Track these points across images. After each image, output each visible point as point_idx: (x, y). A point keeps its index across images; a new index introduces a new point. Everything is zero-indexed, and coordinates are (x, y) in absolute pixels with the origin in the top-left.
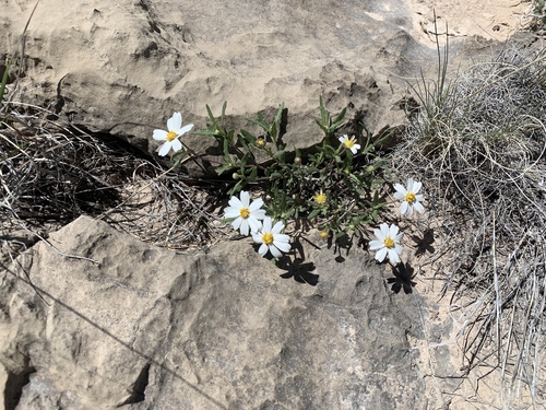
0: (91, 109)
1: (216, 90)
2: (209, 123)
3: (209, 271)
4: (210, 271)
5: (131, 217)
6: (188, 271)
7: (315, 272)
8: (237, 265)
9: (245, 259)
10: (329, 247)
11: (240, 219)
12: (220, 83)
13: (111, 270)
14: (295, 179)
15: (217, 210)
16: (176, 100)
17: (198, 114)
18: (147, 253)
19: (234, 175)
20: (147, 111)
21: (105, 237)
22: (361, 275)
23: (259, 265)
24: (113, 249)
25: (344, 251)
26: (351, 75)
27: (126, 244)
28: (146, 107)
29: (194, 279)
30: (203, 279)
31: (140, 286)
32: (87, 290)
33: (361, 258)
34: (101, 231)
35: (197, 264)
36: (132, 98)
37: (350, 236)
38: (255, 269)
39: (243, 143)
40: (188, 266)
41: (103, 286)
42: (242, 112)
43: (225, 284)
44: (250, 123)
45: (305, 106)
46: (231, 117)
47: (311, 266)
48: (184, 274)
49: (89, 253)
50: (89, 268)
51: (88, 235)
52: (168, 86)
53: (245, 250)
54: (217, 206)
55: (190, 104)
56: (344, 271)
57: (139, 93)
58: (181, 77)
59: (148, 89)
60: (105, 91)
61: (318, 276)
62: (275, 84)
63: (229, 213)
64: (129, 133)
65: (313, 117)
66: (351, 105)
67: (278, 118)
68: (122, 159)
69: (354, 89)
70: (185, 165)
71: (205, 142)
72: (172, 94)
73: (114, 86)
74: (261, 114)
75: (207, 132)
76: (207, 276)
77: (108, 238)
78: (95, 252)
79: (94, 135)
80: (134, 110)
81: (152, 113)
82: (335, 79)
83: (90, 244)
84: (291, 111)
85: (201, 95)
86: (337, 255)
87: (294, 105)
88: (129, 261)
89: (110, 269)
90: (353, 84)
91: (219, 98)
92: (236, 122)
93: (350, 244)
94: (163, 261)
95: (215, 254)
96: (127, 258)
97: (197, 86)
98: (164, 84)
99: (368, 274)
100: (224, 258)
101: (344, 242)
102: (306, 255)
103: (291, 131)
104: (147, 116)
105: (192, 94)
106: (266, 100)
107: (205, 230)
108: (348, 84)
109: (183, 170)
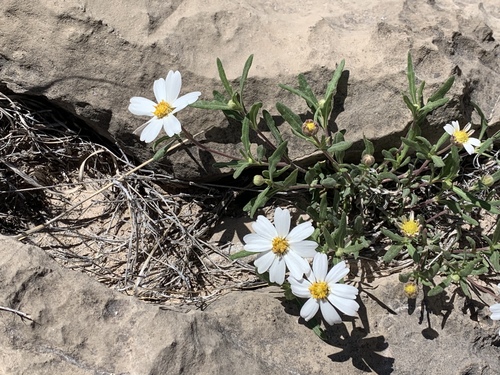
0: (17, 55)
1: (228, 34)
2: (218, 88)
3: (212, 341)
4: (213, 343)
5: (67, 241)
6: (181, 339)
7: (387, 353)
8: (256, 334)
9: (269, 325)
10: (411, 311)
11: (272, 255)
12: (234, 22)
13: (52, 332)
14: (355, 190)
15: (217, 236)
16: (166, 49)
17: (199, 73)
18: (111, 304)
19: (257, 179)
20: (115, 63)
21: (42, 275)
22: (468, 363)
23: (292, 336)
24: (55, 296)
25: (436, 319)
26: (452, 19)
27: (77, 288)
28: (114, 56)
29: (189, 355)
30: (203, 355)
31: (99, 361)
32: (10, 364)
33: (467, 333)
34: (36, 264)
35: (193, 329)
36: (92, 41)
37: (450, 294)
38: (286, 342)
39: (271, 124)
40: (180, 332)
41: (36, 359)
42: (272, 73)
43: (238, 366)
44: (285, 92)
45: (378, 69)
46: (254, 81)
47: (381, 343)
48: (174, 345)
49: (16, 301)
50: (14, 326)
51: (14, 270)
52: (153, 25)
53: (270, 308)
54: (217, 230)
55: (187, 56)
56: (437, 354)
57: (104, 33)
58: (173, 8)
59: (120, 26)
60: (46, 25)
61: (391, 361)
62: (326, 28)
63: (253, 244)
64: (79, 98)
65: (390, 88)
66: (457, 71)
67: (332, 86)
68: (60, 140)
69: (457, 43)
70: (171, 158)
71: (207, 120)
72: (160, 37)
73: (64, 18)
74: (303, 79)
75: (214, 104)
76: (209, 351)
77: (48, 277)
78: (25, 298)
79: (17, 97)
80: (93, 60)
81: (124, 68)
82: (425, 24)
83: (19, 286)
84: (354, 76)
85: (204, 42)
86: (425, 326)
87: (359, 66)
88: (81, 318)
89: (51, 329)
90: (456, 34)
91: (233, 47)
92: (262, 89)
93: (450, 308)
94: (138, 321)
95: (218, 312)
96: (78, 313)
97: (198, 26)
98: (146, 20)
99: (479, 361)
100: (234, 321)
101: (437, 304)
102: (371, 323)
103: (352, 109)
104: (115, 72)
105: (191, 38)
106: (313, 54)
107: (196, 271)
108: (448, 34)
109: (165, 165)
